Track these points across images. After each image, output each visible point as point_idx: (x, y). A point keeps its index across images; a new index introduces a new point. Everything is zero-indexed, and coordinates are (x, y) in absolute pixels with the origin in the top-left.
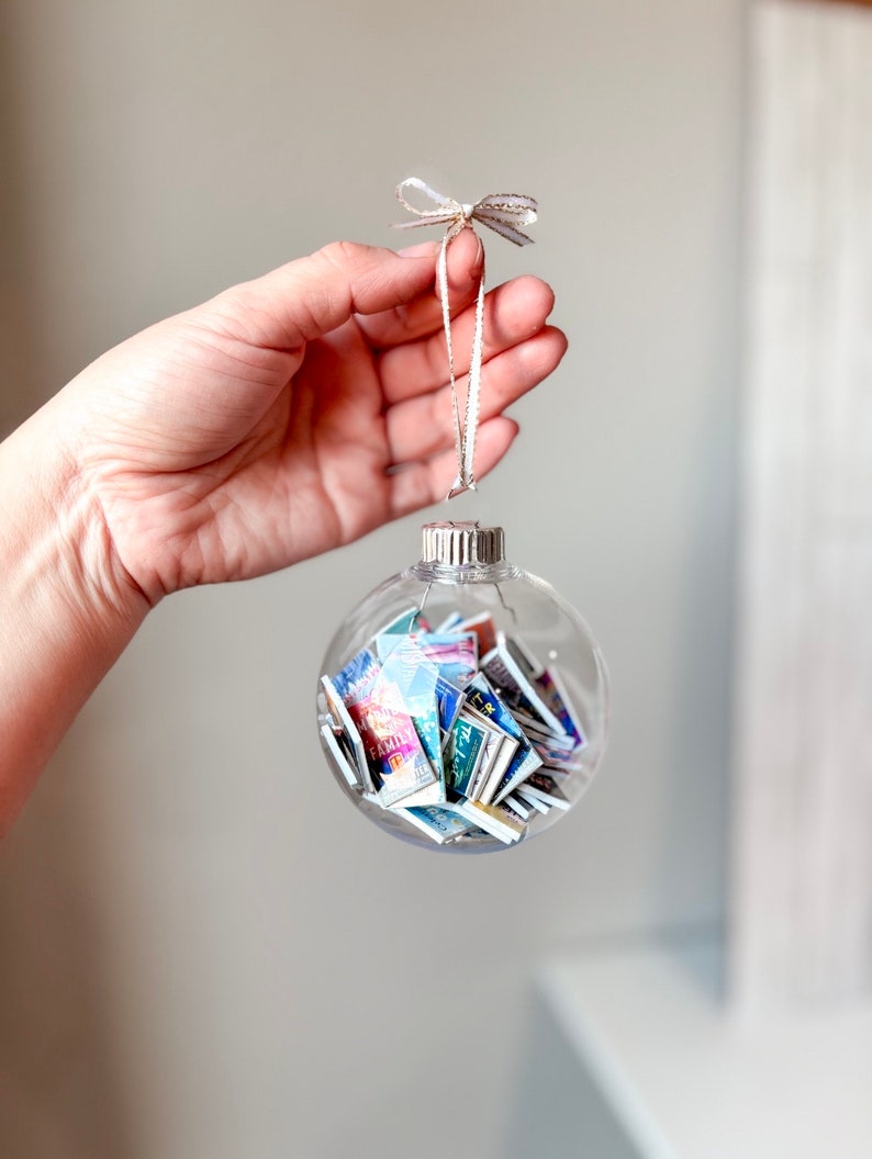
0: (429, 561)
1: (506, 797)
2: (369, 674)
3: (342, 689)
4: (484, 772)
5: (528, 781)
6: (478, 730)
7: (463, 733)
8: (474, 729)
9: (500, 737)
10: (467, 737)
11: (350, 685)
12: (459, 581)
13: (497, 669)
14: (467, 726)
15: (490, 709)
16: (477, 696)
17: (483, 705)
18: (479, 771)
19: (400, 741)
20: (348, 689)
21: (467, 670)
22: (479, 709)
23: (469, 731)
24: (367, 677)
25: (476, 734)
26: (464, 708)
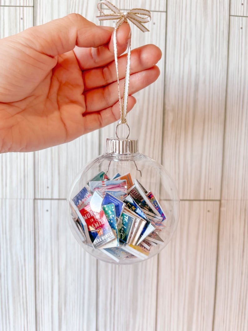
0: (110, 152)
1: (141, 242)
2: (87, 196)
3: (76, 203)
4: (133, 233)
5: (150, 236)
6: (131, 218)
7: (125, 219)
8: (129, 217)
9: (140, 219)
10: (126, 220)
11: (80, 201)
12: (119, 160)
13: (134, 193)
14: (127, 216)
15: (134, 209)
16: (128, 204)
17: (131, 207)
18: (132, 233)
19: (101, 223)
20: (79, 203)
21: (123, 194)
22: (129, 208)
23: (127, 218)
24: (86, 198)
25: (130, 219)
26: (125, 209)
